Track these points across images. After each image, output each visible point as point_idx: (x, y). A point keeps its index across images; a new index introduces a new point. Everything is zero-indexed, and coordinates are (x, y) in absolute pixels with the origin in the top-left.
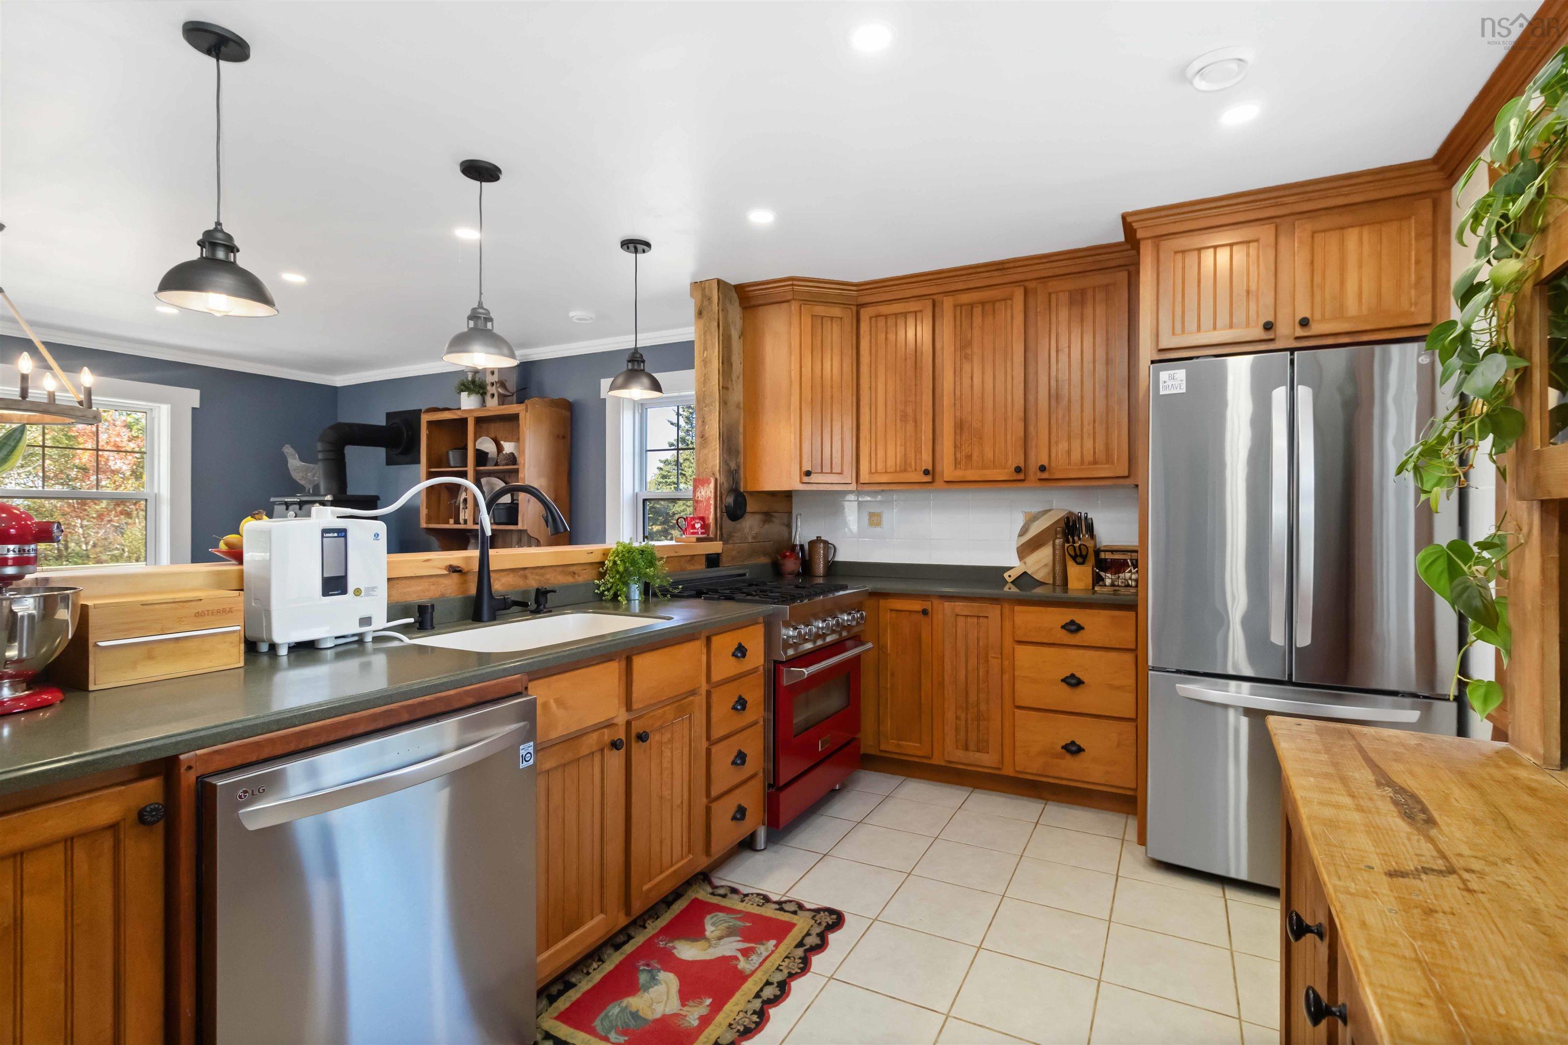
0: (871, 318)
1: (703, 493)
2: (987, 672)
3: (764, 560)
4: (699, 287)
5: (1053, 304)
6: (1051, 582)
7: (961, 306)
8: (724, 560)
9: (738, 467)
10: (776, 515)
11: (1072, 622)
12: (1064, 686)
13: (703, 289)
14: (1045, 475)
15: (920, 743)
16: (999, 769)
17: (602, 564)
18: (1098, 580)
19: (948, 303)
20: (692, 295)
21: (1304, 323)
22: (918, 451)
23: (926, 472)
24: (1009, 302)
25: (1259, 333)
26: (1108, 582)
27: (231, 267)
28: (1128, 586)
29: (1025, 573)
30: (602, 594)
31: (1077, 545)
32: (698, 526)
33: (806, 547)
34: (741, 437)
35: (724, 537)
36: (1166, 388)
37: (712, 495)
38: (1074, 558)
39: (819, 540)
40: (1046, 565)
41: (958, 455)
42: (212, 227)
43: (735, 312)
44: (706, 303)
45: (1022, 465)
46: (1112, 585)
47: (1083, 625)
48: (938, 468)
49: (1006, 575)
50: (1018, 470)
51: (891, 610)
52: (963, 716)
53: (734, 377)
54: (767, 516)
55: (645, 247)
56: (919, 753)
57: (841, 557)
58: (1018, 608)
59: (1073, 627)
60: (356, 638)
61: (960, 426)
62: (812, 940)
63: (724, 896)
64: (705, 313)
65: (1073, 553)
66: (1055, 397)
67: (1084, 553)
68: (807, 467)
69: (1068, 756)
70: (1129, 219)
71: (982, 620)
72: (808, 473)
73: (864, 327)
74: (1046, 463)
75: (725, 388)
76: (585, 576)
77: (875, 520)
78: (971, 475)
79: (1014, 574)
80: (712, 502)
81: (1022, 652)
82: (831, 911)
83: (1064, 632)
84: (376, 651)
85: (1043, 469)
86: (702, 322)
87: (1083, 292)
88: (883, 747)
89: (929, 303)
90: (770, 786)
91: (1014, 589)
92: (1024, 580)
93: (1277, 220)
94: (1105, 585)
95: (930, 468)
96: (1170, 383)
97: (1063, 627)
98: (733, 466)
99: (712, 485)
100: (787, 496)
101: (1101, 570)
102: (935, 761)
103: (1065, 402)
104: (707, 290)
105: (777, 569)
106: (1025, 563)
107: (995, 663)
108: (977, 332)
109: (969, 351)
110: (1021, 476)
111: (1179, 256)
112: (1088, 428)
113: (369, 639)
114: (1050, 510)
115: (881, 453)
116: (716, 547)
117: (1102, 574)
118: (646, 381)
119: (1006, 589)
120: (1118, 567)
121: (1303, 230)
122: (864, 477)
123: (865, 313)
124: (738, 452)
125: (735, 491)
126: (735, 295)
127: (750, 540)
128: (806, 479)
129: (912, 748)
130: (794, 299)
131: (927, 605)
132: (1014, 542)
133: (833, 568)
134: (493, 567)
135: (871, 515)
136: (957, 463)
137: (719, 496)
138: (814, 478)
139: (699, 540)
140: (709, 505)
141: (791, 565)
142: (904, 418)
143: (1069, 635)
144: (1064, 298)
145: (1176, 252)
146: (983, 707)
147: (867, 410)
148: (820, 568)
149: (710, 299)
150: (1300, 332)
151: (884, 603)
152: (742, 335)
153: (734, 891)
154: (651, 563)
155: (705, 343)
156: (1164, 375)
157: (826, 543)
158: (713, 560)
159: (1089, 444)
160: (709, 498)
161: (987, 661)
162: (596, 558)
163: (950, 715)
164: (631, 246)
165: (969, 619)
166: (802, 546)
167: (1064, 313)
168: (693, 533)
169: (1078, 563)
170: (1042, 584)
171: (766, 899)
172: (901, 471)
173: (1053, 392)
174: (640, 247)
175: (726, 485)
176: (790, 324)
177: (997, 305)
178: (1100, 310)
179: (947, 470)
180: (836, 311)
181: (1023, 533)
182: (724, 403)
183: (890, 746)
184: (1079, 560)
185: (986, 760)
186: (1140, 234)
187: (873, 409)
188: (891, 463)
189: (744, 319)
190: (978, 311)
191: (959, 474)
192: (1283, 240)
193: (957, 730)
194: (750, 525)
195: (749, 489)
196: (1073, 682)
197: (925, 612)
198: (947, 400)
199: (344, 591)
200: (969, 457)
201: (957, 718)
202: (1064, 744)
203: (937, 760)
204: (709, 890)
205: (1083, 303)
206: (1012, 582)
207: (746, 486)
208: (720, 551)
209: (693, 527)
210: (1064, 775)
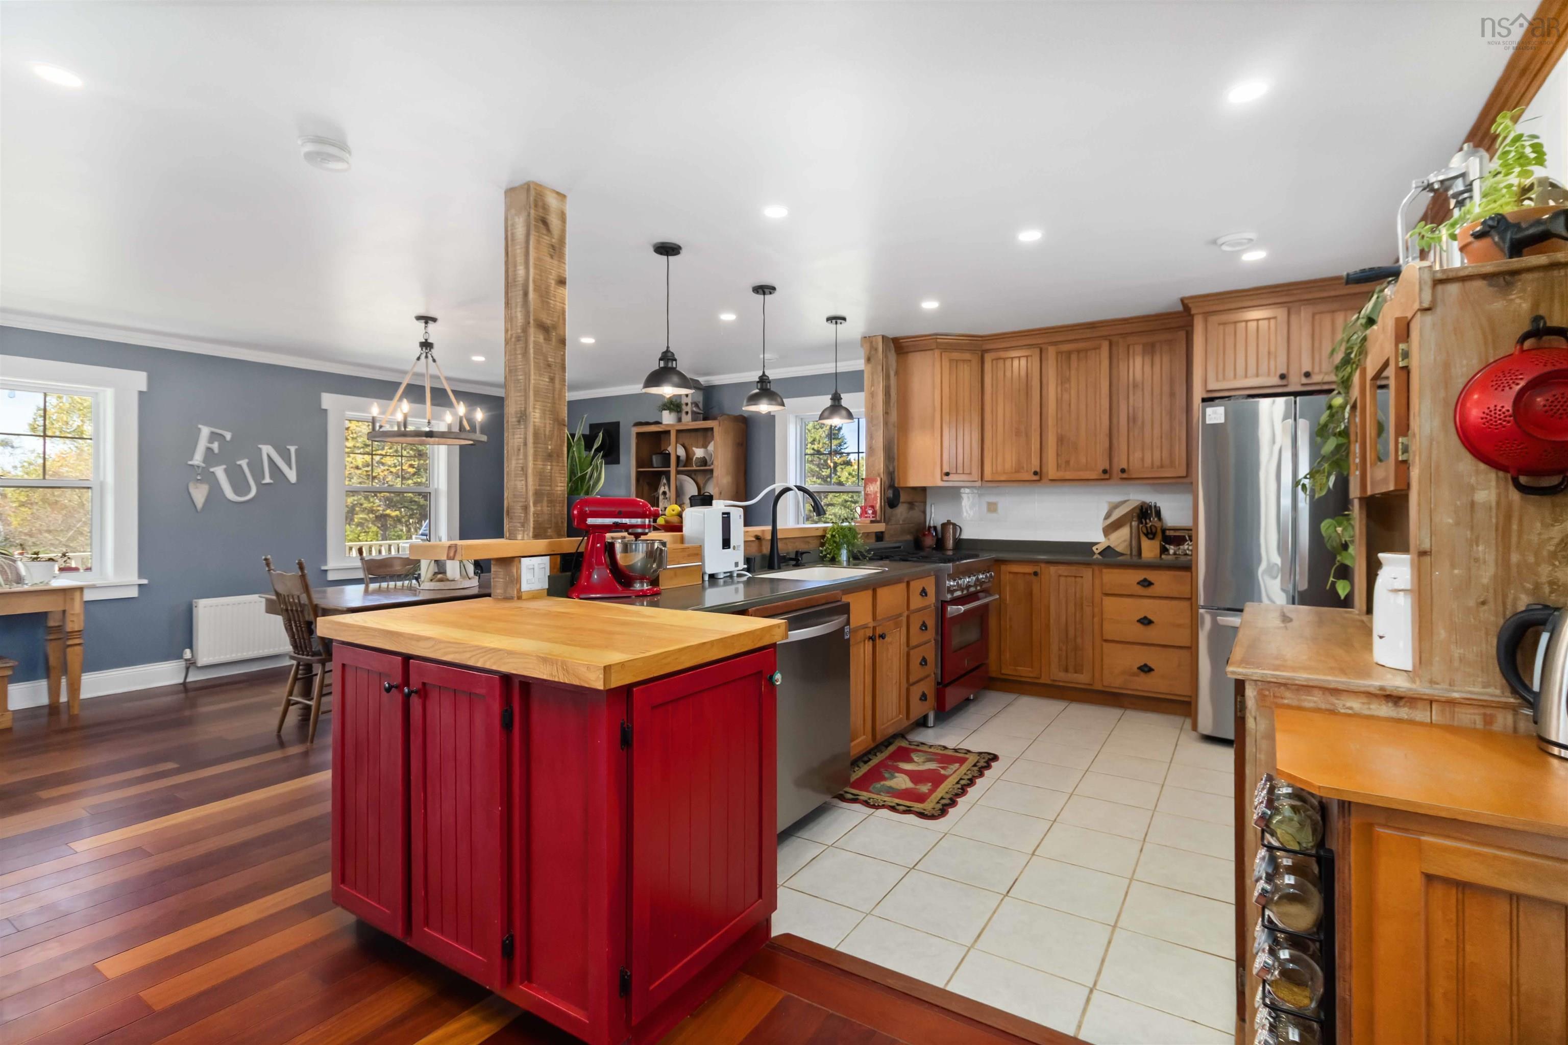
0: (992, 360)
1: (872, 489)
2: (1082, 616)
3: (909, 537)
4: (867, 340)
5: (1131, 352)
6: (1129, 553)
7: (1062, 353)
8: (886, 537)
9: (894, 468)
10: (916, 504)
11: (1145, 580)
12: (1139, 625)
13: (871, 343)
14: (1125, 476)
15: (1032, 668)
16: (1091, 685)
17: (823, 537)
18: (1164, 550)
19: (1051, 351)
20: (862, 346)
21: (1307, 375)
22: (1029, 456)
23: (1035, 473)
24: (1098, 351)
25: (1275, 380)
26: (1171, 552)
27: (674, 370)
28: (1186, 554)
29: (1109, 547)
30: (825, 556)
31: (1148, 526)
32: (870, 512)
33: (939, 528)
34: (896, 447)
35: (886, 520)
36: (1210, 419)
37: (879, 490)
38: (1146, 535)
39: (949, 523)
40: (1125, 541)
41: (1059, 462)
42: (665, 349)
43: (892, 357)
44: (873, 352)
45: (1108, 468)
46: (1175, 554)
47: (1153, 582)
48: (1044, 470)
49: (1094, 548)
50: (1105, 472)
51: (1010, 573)
52: (1064, 648)
53: (892, 405)
54: (911, 505)
55: (842, 321)
56: (1031, 675)
57: (965, 536)
58: (1105, 571)
59: (1146, 583)
60: (728, 574)
61: (1061, 440)
62: (982, 763)
63: (918, 746)
64: (872, 360)
65: (1145, 531)
66: (1132, 420)
67: (1154, 530)
68: (946, 470)
69: (1142, 674)
70: (1186, 302)
71: (1078, 579)
72: (947, 474)
73: (988, 366)
74: (1125, 466)
75: (886, 413)
76: (813, 545)
77: (992, 508)
78: (1068, 475)
79: (1100, 548)
80: (879, 495)
81: (1108, 602)
82: (989, 754)
83: (1139, 586)
84: (738, 582)
85: (1123, 471)
86: (870, 365)
87: (1153, 345)
88: (1003, 671)
89: (1038, 351)
90: (938, 684)
91: (1100, 557)
92: (1108, 551)
93: (1290, 305)
94: (1169, 554)
95: (1038, 470)
96: (1213, 416)
97: (1138, 583)
98: (891, 469)
99: (878, 483)
100: (924, 489)
101: (1167, 543)
102: (1042, 681)
103: (1139, 423)
104: (874, 343)
105: (918, 544)
106: (1109, 539)
107: (1088, 610)
108: (1073, 372)
109: (1067, 386)
110: (1107, 476)
111: (1221, 327)
112: (1157, 442)
113: (735, 575)
114: (1128, 500)
115: (1000, 460)
116: (881, 527)
117: (1167, 546)
118: (844, 413)
119: (1095, 557)
120: (1178, 541)
121: (1305, 313)
122: (988, 475)
123: (988, 358)
124: (894, 459)
125: (892, 486)
126: (892, 345)
127: (901, 522)
128: (945, 478)
129: (1025, 672)
130: (937, 348)
131: (1037, 569)
132: (1100, 524)
133: (960, 543)
134: (780, 536)
135: (989, 504)
136: (1058, 467)
137: (883, 490)
138: (951, 477)
139: (872, 522)
140: (876, 497)
141: (929, 541)
142: (1018, 433)
143: (1143, 588)
144: (1139, 348)
145: (1219, 324)
146: (1079, 640)
147: (990, 427)
148: (950, 543)
149: (876, 350)
150: (1304, 380)
151: (1004, 568)
152: (897, 373)
153: (923, 744)
154: (855, 537)
155: (873, 380)
156: (1209, 411)
157: (954, 525)
158: (879, 536)
159: (1157, 454)
160: (876, 492)
161: (1082, 608)
162: (820, 533)
163: (1055, 648)
164: (834, 321)
165: (1069, 579)
166: (935, 528)
167: (1138, 361)
168: (866, 517)
169: (1149, 539)
170: (1122, 554)
171: (945, 748)
172: (1016, 472)
173: (1131, 415)
174: (839, 321)
175: (887, 483)
176: (934, 365)
177: (1089, 353)
178: (1166, 359)
179: (1051, 471)
180: (967, 356)
181: (1107, 517)
182: (886, 423)
183: (1008, 671)
184: (1151, 536)
185: (1082, 678)
186: (1193, 311)
187: (994, 427)
188: (1008, 466)
189: (897, 362)
190: (1074, 357)
191: (1060, 475)
192: (1294, 318)
193: (1060, 657)
194: (901, 511)
195: (902, 485)
196: (1146, 622)
197: (1036, 574)
198: (1051, 421)
199: (729, 548)
200: (1068, 462)
201: (1060, 649)
202: (1139, 666)
203: (1044, 680)
204: (907, 742)
205: (1153, 353)
206: (1099, 554)
207: (899, 482)
208: (883, 530)
209: (866, 513)
210: (1139, 688)
